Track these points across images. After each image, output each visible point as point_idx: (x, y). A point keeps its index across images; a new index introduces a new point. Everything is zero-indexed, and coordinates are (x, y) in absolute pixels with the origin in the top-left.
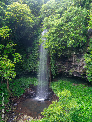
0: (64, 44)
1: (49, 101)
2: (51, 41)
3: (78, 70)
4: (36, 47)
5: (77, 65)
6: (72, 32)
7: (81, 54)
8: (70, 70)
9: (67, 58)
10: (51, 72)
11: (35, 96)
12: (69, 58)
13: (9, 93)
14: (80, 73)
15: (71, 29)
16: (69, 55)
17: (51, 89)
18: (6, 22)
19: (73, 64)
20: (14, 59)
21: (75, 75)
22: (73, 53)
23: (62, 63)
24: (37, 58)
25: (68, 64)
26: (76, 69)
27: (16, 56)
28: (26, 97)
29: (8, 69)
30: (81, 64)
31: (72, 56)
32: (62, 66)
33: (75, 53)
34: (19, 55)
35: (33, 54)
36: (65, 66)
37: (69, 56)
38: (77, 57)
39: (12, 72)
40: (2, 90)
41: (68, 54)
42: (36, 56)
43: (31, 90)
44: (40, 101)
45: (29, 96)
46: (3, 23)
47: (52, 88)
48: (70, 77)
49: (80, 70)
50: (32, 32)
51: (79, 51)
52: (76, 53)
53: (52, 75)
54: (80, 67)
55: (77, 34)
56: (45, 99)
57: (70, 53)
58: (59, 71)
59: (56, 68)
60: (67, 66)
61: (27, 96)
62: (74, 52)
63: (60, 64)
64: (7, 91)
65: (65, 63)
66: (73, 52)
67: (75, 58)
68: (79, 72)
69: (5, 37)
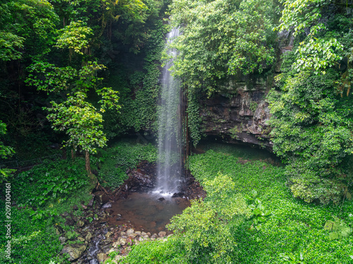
0: (220, 64)
1: (184, 197)
2: (190, 59)
3: (252, 128)
4: (153, 72)
5: (250, 117)
6: (241, 36)
7: (260, 90)
8: (233, 127)
9: (228, 98)
10: (189, 132)
11: (152, 187)
12: (232, 100)
13: (91, 181)
14: (257, 134)
15: (240, 30)
16: (233, 92)
17: (189, 171)
18: (78, 11)
19: (241, 113)
20: (101, 101)
21: (245, 140)
22: (241, 88)
23: (215, 112)
24: (155, 98)
25: (230, 113)
26: (247, 125)
27: (106, 94)
28: (130, 189)
29: (87, 126)
30: (261, 114)
31: (239, 95)
32: (216, 119)
33: (245, 89)
34: (113, 92)
35: (145, 89)
36: (223, 119)
37: (233, 94)
38: (252, 97)
39: (97, 134)
40: (75, 174)
41: (231, 90)
42: (152, 93)
43: (142, 172)
44: (162, 199)
45: (136, 186)
46: (72, 11)
47: (191, 169)
48: (233, 142)
49: (257, 128)
50: (144, 35)
51: (257, 82)
52: (248, 87)
53: (190, 139)
54: (257, 121)
55: (254, 41)
56: (175, 194)
57: (235, 88)
58: (207, 130)
59: (201, 123)
60: (228, 118)
61: (132, 186)
62: (244, 85)
63: (209, 114)
64: (87, 176)
65: (223, 112)
66: (241, 85)
67: (246, 100)
68: (254, 133)
69: (77, 49)
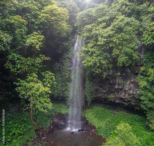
1: (84, 131)
2: (96, 56)
3: (122, 95)
4: (67, 64)
5: (121, 89)
7: (127, 75)
8: (110, 94)
9: (109, 79)
10: (85, 97)
11: (65, 126)
12: (111, 80)
13: (34, 125)
14: (125, 99)
16: (112, 76)
17: (85, 118)
19: (116, 87)
20: (45, 80)
21: (117, 101)
22: (117, 73)
23: (101, 87)
24: (67, 78)
25: (109, 87)
26: (119, 94)
27: (48, 75)
29: (41, 95)
30: (128, 88)
31: (116, 77)
32: (101, 90)
33: (119, 74)
34: (52, 74)
35: (61, 73)
36: (105, 90)
38: (123, 78)
39: (47, 101)
40: (25, 122)
41: (111, 75)
42: (65, 75)
43: (58, 119)
44: (73, 133)
45: (58, 127)
46: (35, 27)
48: (107, 103)
49: (125, 95)
50: (64, 43)
51: (126, 71)
52: (121, 73)
53: (86, 102)
54: (125, 91)
56: (79, 130)
57: (113, 74)
58: (95, 96)
59: (92, 93)
60: (108, 90)
61: (55, 127)
62: (118, 72)
63: (98, 88)
64: (31, 123)
65: (105, 86)
66: (117, 72)
67: (119, 80)
68: (123, 98)
